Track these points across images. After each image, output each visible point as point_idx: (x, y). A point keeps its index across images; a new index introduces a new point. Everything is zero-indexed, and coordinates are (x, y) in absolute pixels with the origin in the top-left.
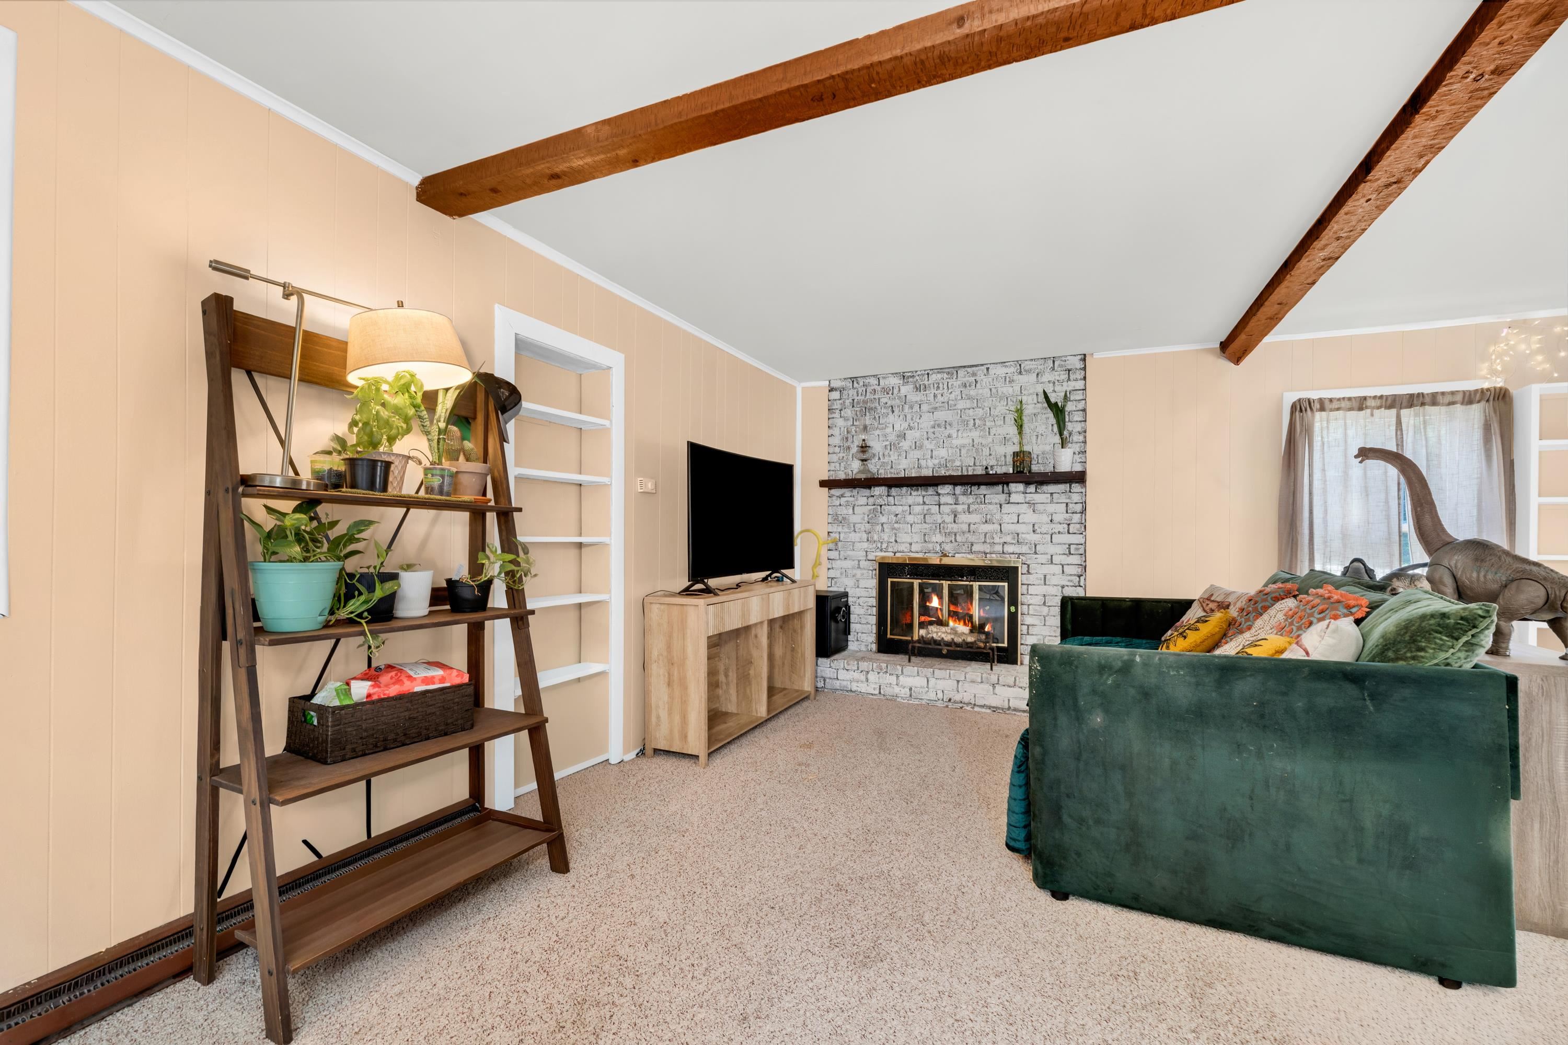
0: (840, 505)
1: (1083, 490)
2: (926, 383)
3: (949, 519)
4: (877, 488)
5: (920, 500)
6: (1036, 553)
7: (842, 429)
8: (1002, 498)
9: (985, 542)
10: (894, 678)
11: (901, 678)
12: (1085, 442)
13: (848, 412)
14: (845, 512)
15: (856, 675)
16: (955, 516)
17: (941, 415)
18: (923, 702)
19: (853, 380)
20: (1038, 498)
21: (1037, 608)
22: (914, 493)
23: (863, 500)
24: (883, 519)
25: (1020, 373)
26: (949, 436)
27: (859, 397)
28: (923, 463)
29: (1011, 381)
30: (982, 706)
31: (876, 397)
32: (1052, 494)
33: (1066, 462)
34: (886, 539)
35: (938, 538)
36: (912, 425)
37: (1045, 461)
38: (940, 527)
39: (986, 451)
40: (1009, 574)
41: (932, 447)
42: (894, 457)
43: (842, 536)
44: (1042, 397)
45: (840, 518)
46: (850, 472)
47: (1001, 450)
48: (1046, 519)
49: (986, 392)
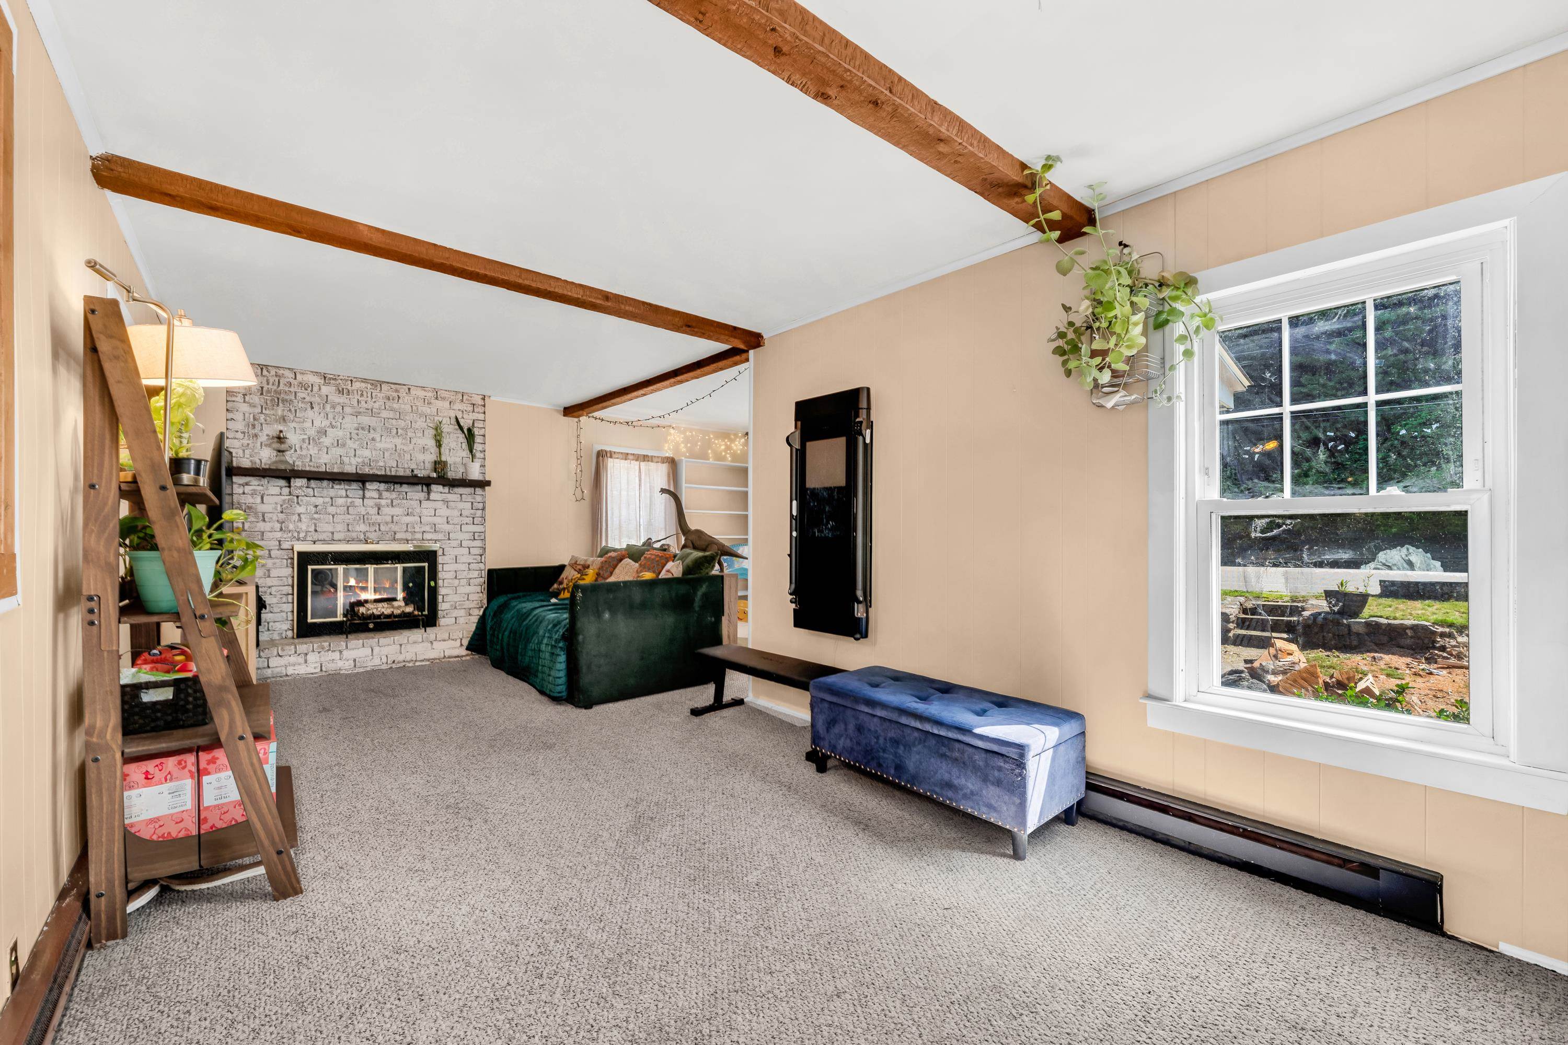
0: (244, 493)
1: (483, 494)
2: (349, 387)
3: (373, 511)
4: (297, 480)
5: (343, 493)
6: (449, 539)
7: (247, 415)
8: (422, 495)
9: (407, 531)
10: (337, 654)
12: (484, 459)
13: (256, 399)
14: (252, 500)
16: (379, 509)
17: (365, 420)
19: (262, 367)
20: (450, 497)
21: (451, 581)
22: (336, 487)
23: (276, 490)
24: (301, 510)
25: (437, 398)
26: (373, 439)
27: (270, 386)
28: (346, 460)
29: (429, 403)
30: (422, 661)
31: (292, 389)
32: (461, 495)
33: (475, 473)
34: (304, 528)
35: (363, 527)
36: (334, 423)
37: (456, 469)
38: (364, 518)
39: (407, 457)
40: (430, 557)
41: (355, 446)
42: (313, 451)
43: (247, 525)
44: (453, 421)
45: (244, 507)
46: (258, 461)
47: (421, 457)
48: (457, 513)
49: (408, 408)
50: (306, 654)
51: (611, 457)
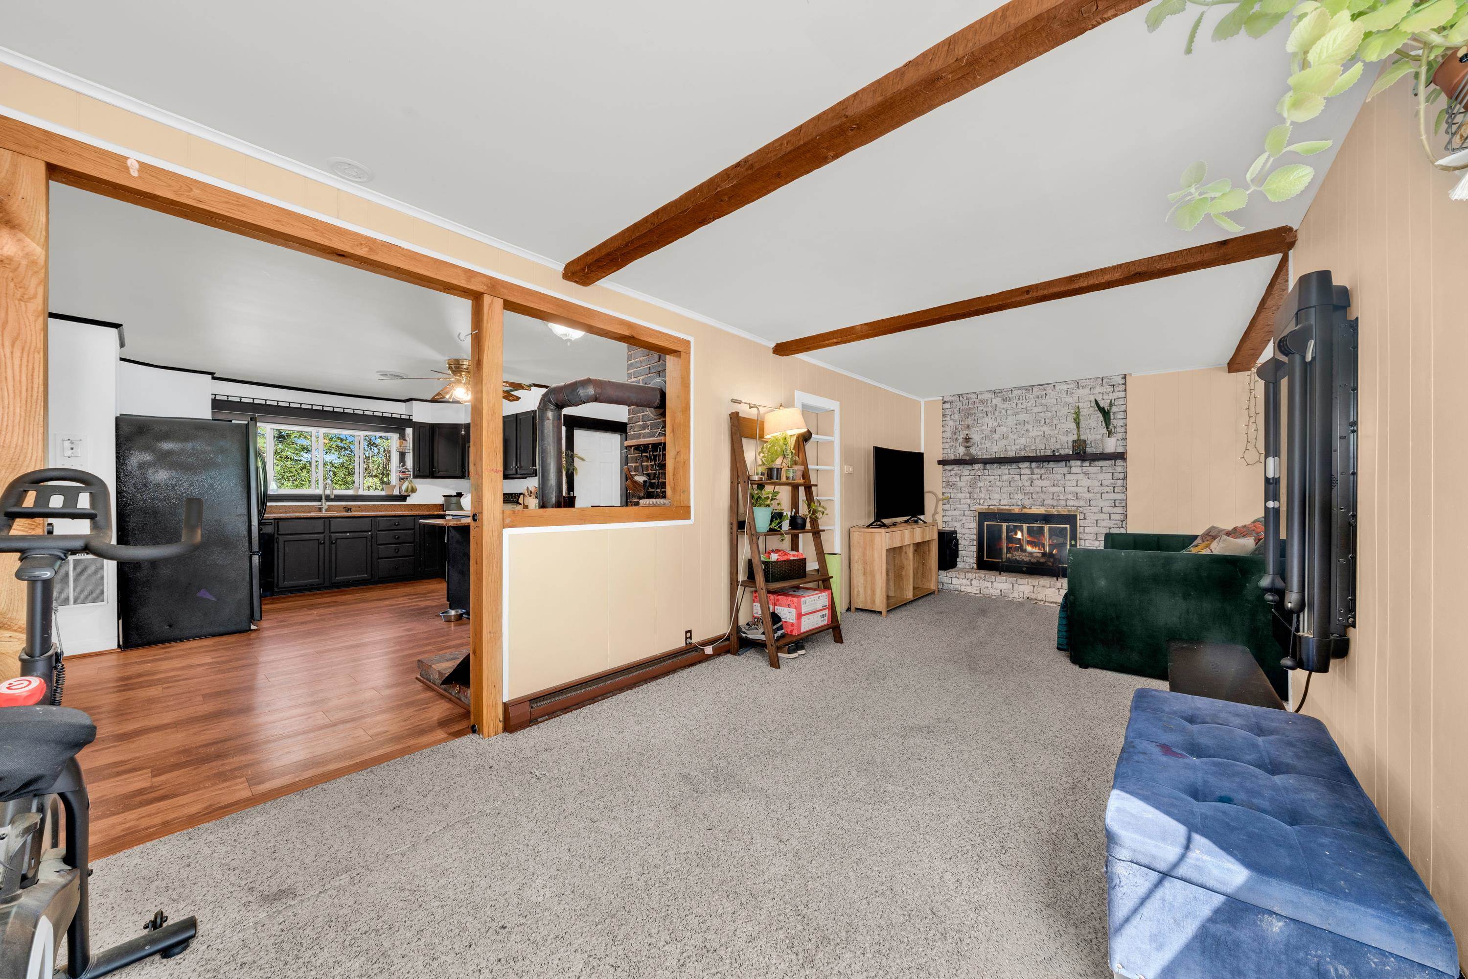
0: (951, 476)
1: (1125, 464)
2: (1010, 396)
3: (1028, 484)
4: (978, 465)
5: (1007, 472)
6: (1090, 506)
7: (952, 427)
8: (1065, 470)
9: (1053, 499)
10: (990, 583)
11: (994, 584)
12: (1126, 432)
13: (957, 417)
14: (955, 480)
15: (964, 581)
16: (1032, 482)
17: (1022, 417)
18: (1010, 599)
19: (959, 396)
20: (1092, 470)
21: (1091, 542)
22: (1002, 468)
23: (967, 473)
24: (981, 484)
25: (1078, 388)
26: (1027, 430)
27: (964, 407)
28: (1009, 448)
29: (1071, 394)
30: (1051, 602)
31: (975, 406)
32: (1101, 467)
33: (1111, 445)
34: (983, 497)
35: (1020, 496)
36: (1000, 423)
37: (1097, 445)
38: (1021, 489)
39: (1053, 440)
40: (1071, 519)
41: (1015, 437)
42: (988, 444)
43: (952, 495)
44: (1094, 404)
45: (951, 484)
46: (958, 455)
47: (1064, 439)
48: (1097, 483)
49: (1053, 401)
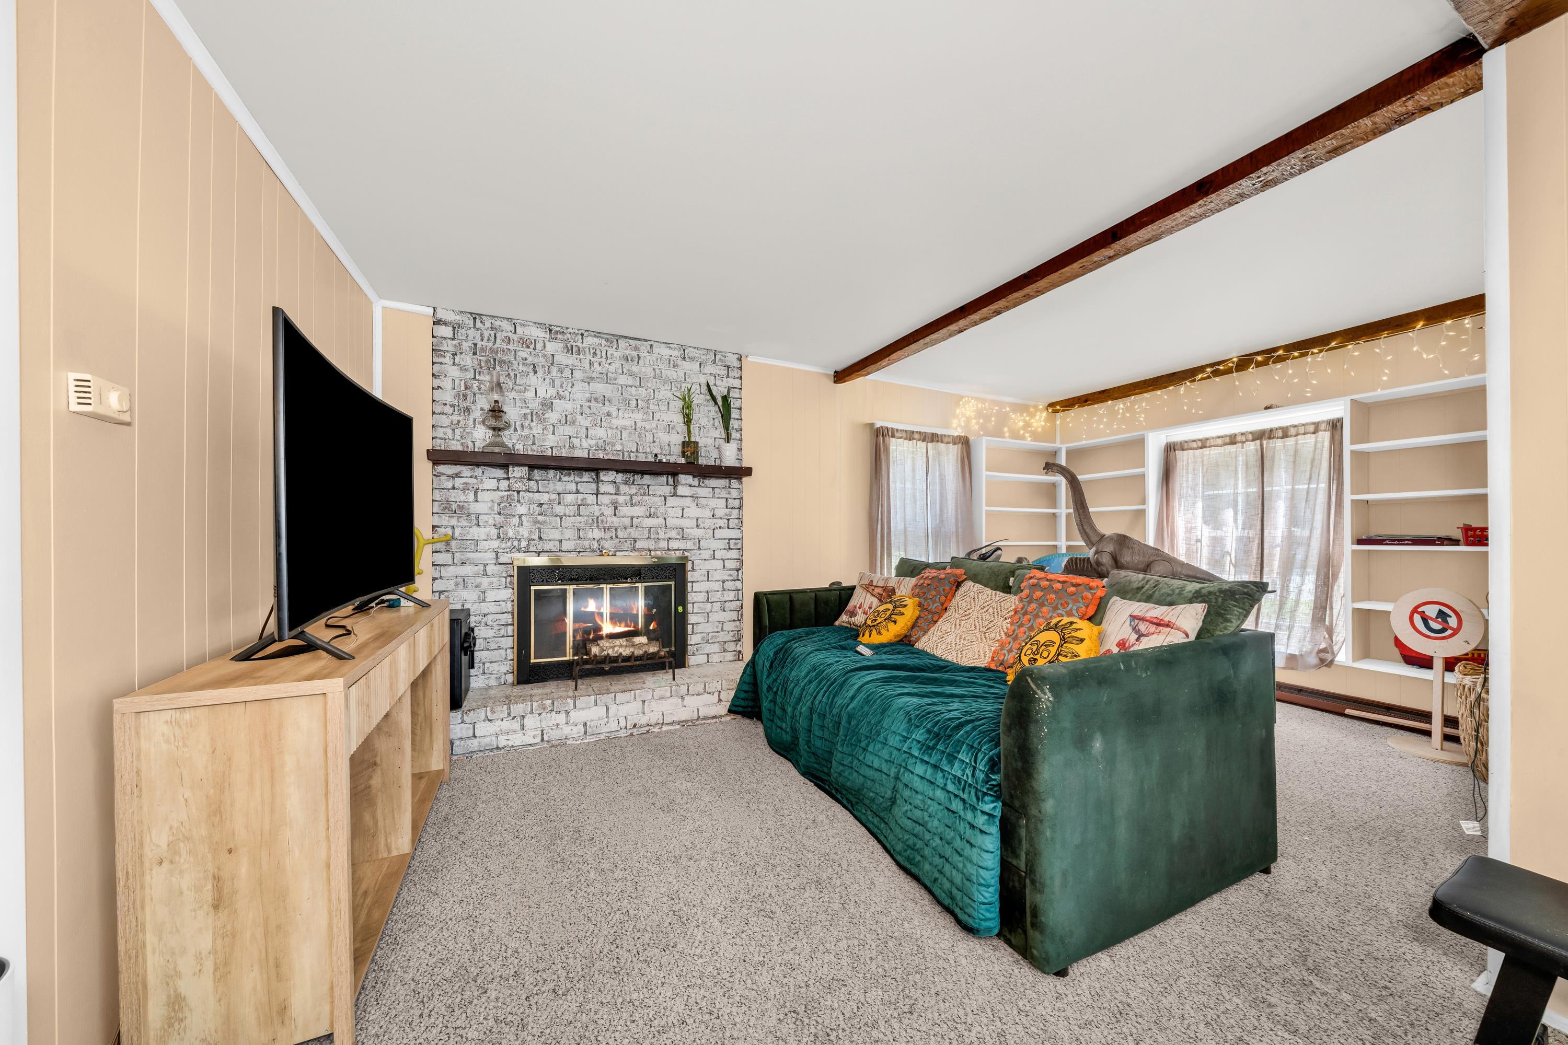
0: (454, 488)
1: (740, 486)
2: (580, 345)
3: (609, 511)
4: (516, 469)
5: (573, 487)
6: (699, 549)
7: (457, 382)
8: (668, 490)
9: (649, 538)
10: (563, 715)
11: (572, 714)
12: (741, 440)
13: (467, 360)
14: (463, 498)
15: (506, 725)
16: (616, 508)
17: (600, 388)
18: (602, 737)
19: (475, 316)
20: (702, 492)
21: (701, 605)
22: (565, 478)
23: (492, 484)
24: (522, 510)
25: (684, 359)
26: (609, 414)
27: (485, 343)
28: (576, 442)
29: (675, 366)
30: (671, 724)
31: (511, 347)
32: (713, 488)
33: (729, 458)
34: (526, 535)
35: (596, 534)
36: (561, 393)
37: (708, 454)
38: (597, 520)
39: (649, 438)
40: (676, 571)
41: (588, 424)
42: (537, 430)
43: (457, 532)
44: (704, 388)
45: (454, 507)
46: (471, 445)
47: (664, 438)
48: (709, 514)
49: (650, 371)
50: (523, 717)
51: (893, 436)
